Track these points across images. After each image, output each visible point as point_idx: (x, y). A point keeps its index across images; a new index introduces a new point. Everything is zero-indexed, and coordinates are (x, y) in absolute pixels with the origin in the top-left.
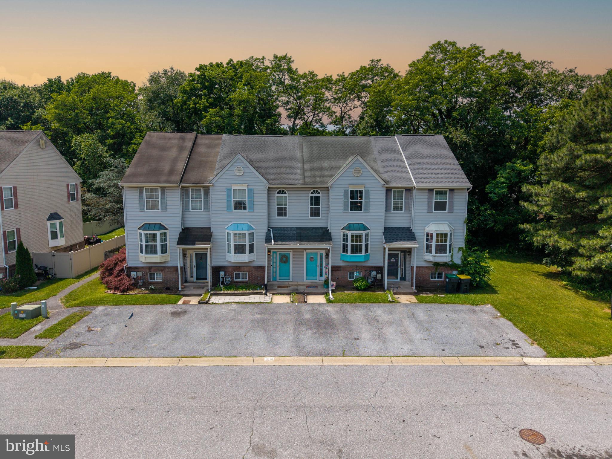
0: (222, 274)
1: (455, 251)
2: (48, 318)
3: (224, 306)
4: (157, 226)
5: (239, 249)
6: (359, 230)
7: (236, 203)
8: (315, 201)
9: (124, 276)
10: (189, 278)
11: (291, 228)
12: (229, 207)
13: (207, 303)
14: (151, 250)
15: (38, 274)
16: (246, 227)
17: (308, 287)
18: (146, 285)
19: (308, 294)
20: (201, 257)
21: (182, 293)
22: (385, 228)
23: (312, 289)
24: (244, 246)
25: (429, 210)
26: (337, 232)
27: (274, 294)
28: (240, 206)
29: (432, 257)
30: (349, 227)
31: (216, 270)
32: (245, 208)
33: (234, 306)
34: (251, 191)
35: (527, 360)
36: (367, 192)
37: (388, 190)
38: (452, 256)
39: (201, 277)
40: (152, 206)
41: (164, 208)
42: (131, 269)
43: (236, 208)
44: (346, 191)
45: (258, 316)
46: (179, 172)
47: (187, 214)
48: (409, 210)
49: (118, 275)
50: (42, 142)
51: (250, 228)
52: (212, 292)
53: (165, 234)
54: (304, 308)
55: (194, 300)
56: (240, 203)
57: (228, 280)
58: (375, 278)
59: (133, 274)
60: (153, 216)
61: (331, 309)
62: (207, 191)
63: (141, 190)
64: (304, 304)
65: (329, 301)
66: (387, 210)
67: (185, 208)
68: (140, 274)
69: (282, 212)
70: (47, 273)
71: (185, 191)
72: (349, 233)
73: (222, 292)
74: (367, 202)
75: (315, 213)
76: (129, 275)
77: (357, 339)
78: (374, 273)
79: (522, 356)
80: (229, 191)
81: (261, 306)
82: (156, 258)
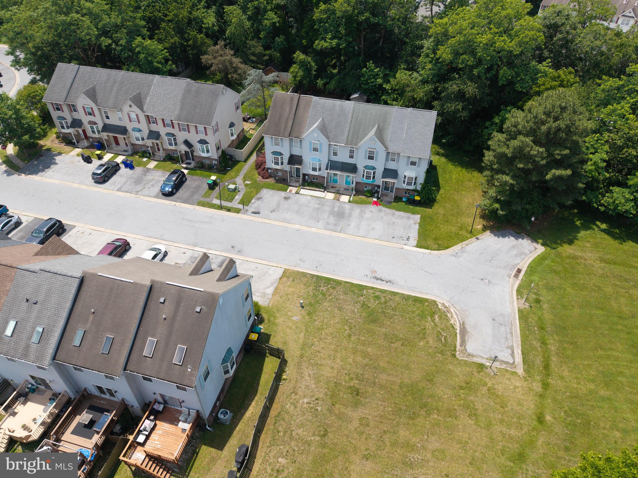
0: (307, 177)
1: (418, 184)
2: (239, 191)
3: (305, 197)
4: (279, 153)
5: (314, 169)
6: (370, 170)
7: (314, 148)
8: (352, 152)
9: (265, 171)
10: (293, 175)
11: (339, 162)
12: (310, 150)
13: (298, 193)
14: (277, 163)
15: (229, 159)
16: (317, 160)
17: (345, 189)
18: (275, 177)
19: (343, 194)
20: (298, 170)
21: (289, 184)
22: (385, 169)
23: (346, 191)
24: (316, 168)
25: (407, 165)
26: (360, 167)
27: (328, 192)
28: (315, 150)
29: (405, 186)
30: (366, 167)
31: (304, 175)
32: (318, 151)
33: (309, 197)
34: (321, 144)
35: (405, 247)
36: (377, 152)
37: (388, 153)
38: (416, 187)
39: (298, 176)
40: (277, 144)
41: (282, 146)
42: (268, 169)
43: (313, 150)
44: (366, 151)
45: (317, 206)
46: (289, 129)
47: (292, 148)
48: (398, 162)
49: (263, 170)
50: (224, 91)
51: (320, 160)
52: (301, 187)
53: (283, 157)
54: (338, 204)
55: (294, 190)
56: (316, 148)
57: (309, 181)
58: (377, 190)
59: (269, 171)
60: (278, 149)
61: (348, 206)
62: (301, 141)
63: (272, 138)
64: (338, 201)
65: (349, 201)
66: (387, 160)
67: (291, 146)
68: (272, 171)
69: (335, 154)
70: (232, 158)
71: (291, 140)
72: (366, 170)
73: (305, 188)
74: (377, 157)
75: (351, 157)
76: (268, 171)
77: (349, 225)
78: (376, 188)
79: (405, 245)
80: (311, 143)
81: (319, 199)
82: (279, 167)
